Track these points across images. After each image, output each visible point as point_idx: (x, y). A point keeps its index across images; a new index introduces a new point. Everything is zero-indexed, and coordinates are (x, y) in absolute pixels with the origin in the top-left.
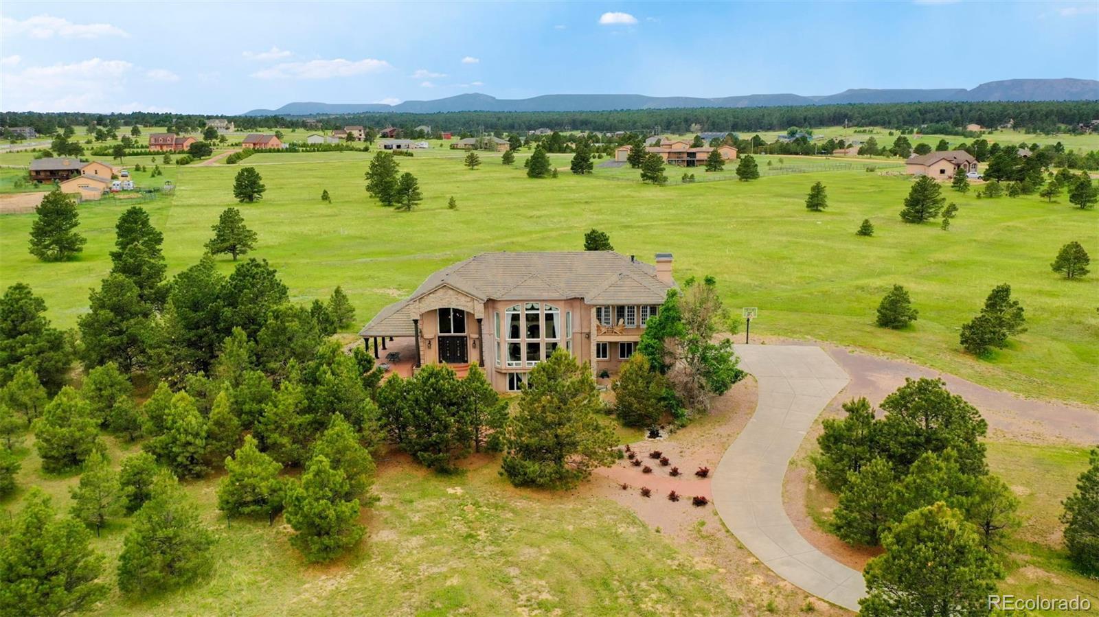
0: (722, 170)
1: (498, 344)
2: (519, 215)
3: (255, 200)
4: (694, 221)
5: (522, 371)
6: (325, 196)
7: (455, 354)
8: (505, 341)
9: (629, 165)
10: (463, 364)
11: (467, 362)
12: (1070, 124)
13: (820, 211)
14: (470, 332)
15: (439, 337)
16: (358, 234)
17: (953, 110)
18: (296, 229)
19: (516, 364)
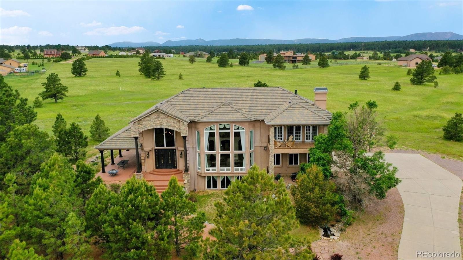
0: (310, 64)
1: (199, 155)
2: (214, 82)
3: (82, 76)
4: (304, 84)
5: (217, 175)
6: (118, 74)
7: (168, 162)
8: (204, 152)
9: (266, 62)
10: (173, 170)
11: (176, 167)
12: (454, 49)
13: (366, 80)
14: (178, 146)
15: (155, 150)
16: (129, 90)
17: (402, 44)
18: (98, 88)
19: (213, 170)
